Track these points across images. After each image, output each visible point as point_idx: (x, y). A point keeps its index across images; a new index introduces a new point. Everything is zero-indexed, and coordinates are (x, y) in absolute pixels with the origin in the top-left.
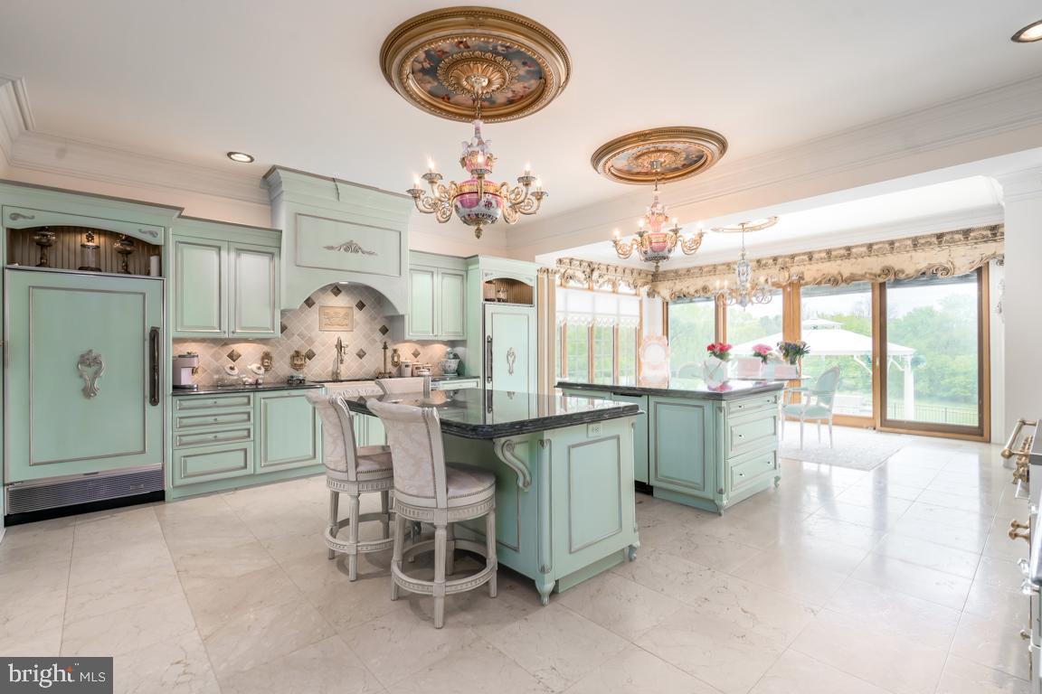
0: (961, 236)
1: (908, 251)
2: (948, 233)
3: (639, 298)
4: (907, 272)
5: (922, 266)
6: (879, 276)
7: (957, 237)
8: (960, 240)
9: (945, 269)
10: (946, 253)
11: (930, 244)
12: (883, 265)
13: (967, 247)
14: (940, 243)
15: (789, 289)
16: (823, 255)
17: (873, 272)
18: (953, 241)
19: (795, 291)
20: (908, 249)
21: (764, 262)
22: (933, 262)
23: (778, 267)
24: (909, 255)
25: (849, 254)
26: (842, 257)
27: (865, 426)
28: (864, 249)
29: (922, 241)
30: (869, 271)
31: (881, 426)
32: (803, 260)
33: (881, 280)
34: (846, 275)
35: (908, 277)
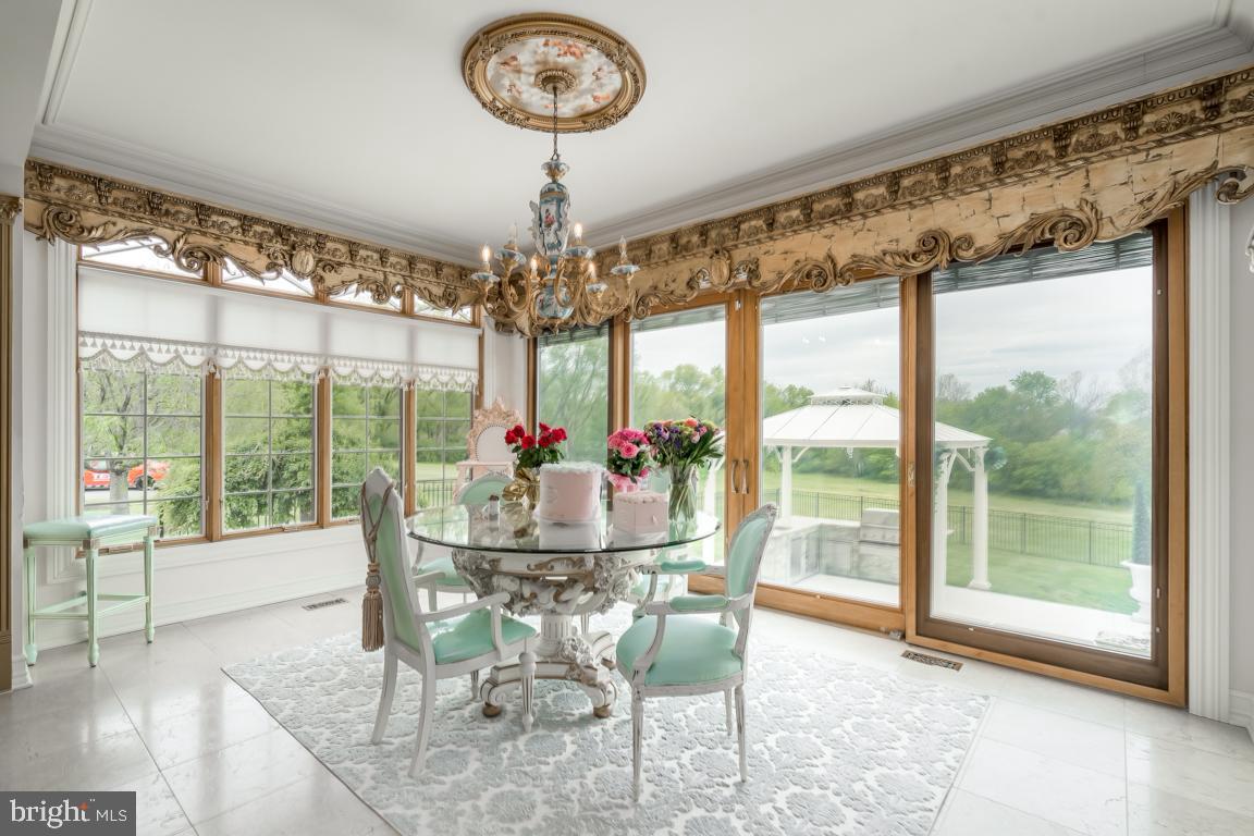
0: (1117, 128)
1: (982, 187)
2: (1084, 120)
3: (479, 331)
4: (978, 244)
5: (1015, 222)
6: (914, 256)
7: (1106, 130)
8: (1116, 139)
9: (1076, 223)
10: (1078, 178)
11: (1038, 160)
12: (925, 228)
13: (1134, 158)
14: (1062, 151)
15: (738, 305)
16: (795, 213)
17: (902, 247)
18: (1097, 144)
19: (748, 307)
20: (982, 180)
21: (684, 241)
22: (1041, 210)
23: (708, 250)
24: (985, 194)
25: (850, 207)
26: (833, 216)
27: (883, 629)
28: (881, 190)
29: (1018, 153)
30: (893, 247)
31: (918, 634)
32: (757, 230)
33: (918, 267)
34: (843, 260)
35: (982, 257)
